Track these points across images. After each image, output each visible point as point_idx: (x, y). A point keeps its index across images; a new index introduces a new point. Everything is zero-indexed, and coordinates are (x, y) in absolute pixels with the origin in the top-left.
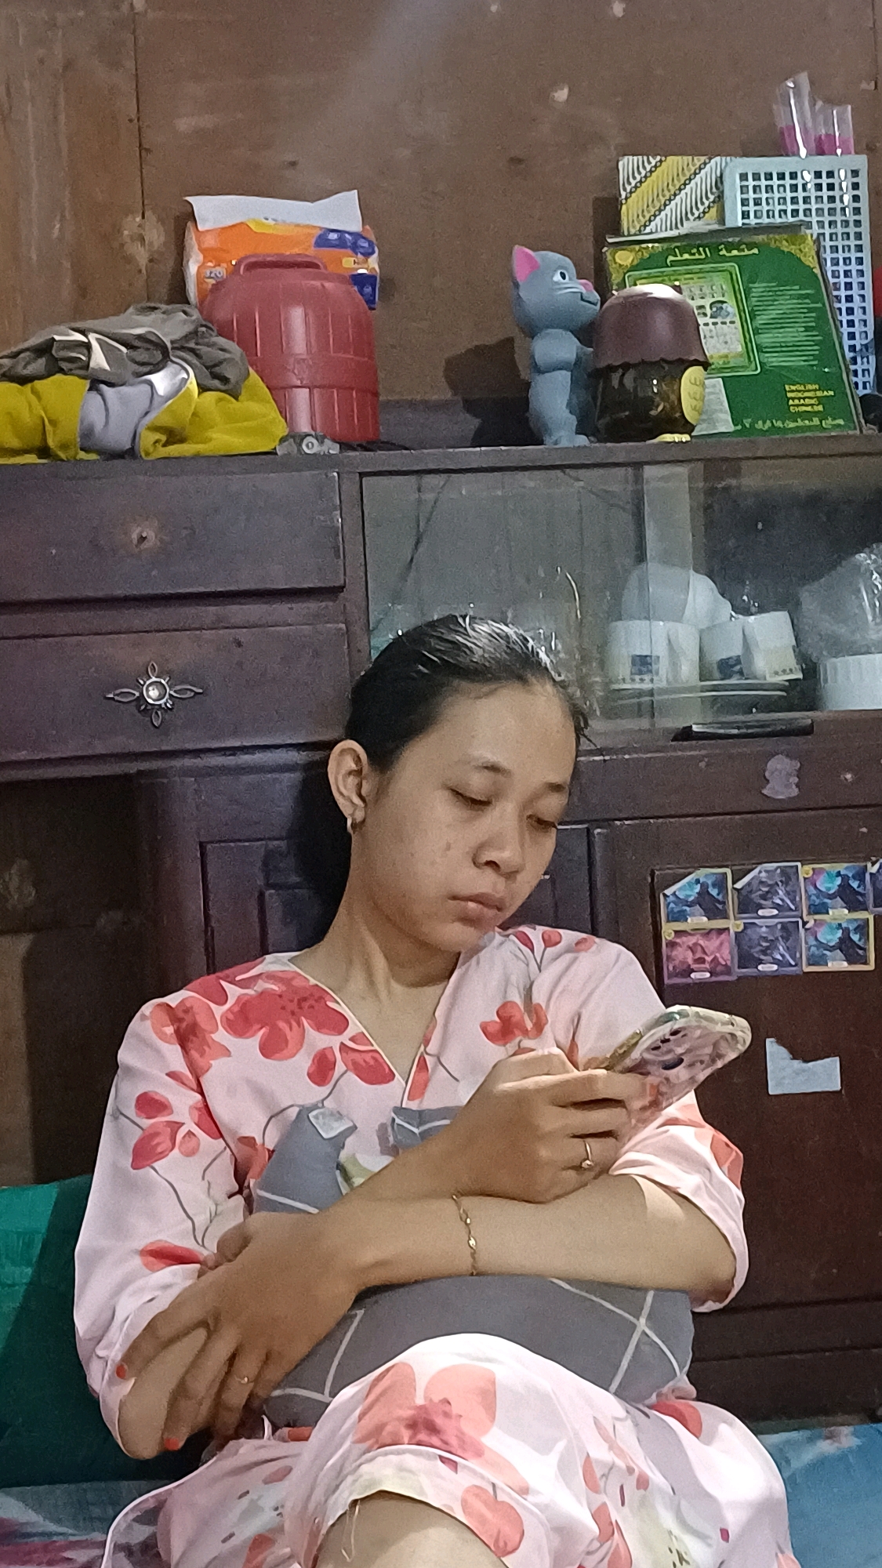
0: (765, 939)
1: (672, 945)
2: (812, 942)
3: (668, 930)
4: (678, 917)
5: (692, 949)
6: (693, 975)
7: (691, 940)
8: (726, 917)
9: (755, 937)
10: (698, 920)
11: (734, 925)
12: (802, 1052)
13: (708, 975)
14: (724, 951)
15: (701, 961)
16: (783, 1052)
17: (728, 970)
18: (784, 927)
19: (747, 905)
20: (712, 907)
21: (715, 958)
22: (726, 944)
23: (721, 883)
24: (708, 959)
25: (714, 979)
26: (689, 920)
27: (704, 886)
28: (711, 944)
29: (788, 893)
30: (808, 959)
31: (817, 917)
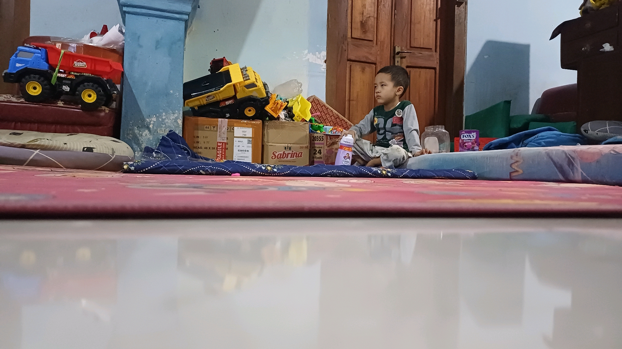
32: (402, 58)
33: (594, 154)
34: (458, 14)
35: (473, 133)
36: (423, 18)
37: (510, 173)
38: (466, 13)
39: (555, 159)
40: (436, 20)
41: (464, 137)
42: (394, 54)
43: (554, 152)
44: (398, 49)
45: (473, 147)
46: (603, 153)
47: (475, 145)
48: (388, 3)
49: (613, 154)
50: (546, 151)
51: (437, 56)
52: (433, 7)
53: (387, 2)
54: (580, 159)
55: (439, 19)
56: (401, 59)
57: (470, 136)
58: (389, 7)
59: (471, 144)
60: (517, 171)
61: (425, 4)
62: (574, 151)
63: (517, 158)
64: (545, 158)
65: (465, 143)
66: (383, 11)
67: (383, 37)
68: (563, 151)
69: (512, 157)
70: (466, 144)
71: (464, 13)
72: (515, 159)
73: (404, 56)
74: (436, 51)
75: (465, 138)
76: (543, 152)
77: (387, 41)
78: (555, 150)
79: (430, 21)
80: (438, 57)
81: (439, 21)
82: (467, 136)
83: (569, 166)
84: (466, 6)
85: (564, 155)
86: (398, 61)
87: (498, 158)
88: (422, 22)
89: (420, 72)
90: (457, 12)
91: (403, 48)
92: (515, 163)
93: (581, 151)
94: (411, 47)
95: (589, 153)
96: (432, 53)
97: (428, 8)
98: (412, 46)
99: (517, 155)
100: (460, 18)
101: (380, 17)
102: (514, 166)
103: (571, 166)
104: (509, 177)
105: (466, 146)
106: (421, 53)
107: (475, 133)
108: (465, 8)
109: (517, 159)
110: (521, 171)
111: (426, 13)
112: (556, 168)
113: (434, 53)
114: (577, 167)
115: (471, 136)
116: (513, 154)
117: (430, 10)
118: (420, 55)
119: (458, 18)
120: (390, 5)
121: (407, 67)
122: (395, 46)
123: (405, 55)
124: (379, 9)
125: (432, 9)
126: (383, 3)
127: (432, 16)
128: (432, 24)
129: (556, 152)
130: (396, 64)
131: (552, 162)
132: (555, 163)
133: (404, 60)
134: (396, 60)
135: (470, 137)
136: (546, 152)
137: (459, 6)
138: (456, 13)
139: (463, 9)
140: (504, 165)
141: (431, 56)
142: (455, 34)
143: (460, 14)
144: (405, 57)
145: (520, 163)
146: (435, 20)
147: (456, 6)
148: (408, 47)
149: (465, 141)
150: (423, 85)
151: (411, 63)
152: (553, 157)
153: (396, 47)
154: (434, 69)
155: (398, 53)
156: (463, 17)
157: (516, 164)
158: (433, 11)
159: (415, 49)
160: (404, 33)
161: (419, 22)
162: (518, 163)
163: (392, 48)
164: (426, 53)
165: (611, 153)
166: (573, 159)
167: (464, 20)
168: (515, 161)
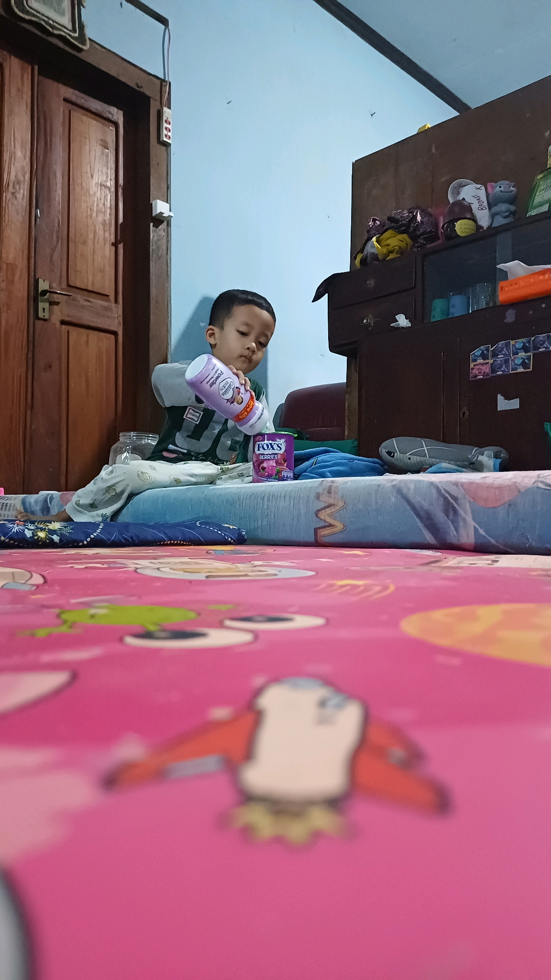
0: (499, 364)
1: (473, 369)
2: (513, 363)
3: (472, 366)
4: (475, 360)
5: (478, 369)
6: (478, 377)
7: (477, 367)
8: (488, 359)
9: (496, 364)
10: (480, 361)
11: (491, 361)
12: (508, 397)
13: (482, 377)
14: (486, 369)
15: (480, 373)
16: (502, 398)
17: (488, 375)
18: (505, 360)
19: (495, 355)
20: (484, 356)
21: (484, 372)
22: (488, 367)
23: (487, 349)
24: (482, 372)
25: (484, 378)
26: (478, 361)
27: (483, 351)
28: (483, 368)
29: (507, 350)
30: (512, 369)
31: (515, 356)
32: (52, 303)
33: (500, 488)
34: (155, 239)
35: (278, 440)
36: (91, 236)
37: (316, 530)
38: (168, 241)
39: (416, 500)
40: (115, 245)
41: (261, 449)
42: (35, 295)
43: (412, 487)
44: (43, 285)
45: (279, 472)
46: (520, 487)
47: (285, 467)
48: (22, 191)
49: (545, 489)
50: (394, 483)
51: (117, 311)
52: (110, 220)
53: (20, 188)
54: (471, 500)
55: (120, 244)
56: (51, 306)
57: (272, 447)
58: (25, 200)
59: (275, 465)
60: (331, 525)
61: (95, 209)
62: (456, 484)
63: (330, 497)
64: (393, 499)
65: (262, 461)
66: (12, 204)
67: (11, 256)
68: (432, 483)
69: (318, 497)
70: (265, 465)
71: (164, 241)
72: (326, 499)
73: (56, 301)
74: (116, 301)
75: (262, 451)
76: (386, 486)
77: (21, 264)
78: (411, 481)
79: (105, 244)
80: (120, 312)
81: (121, 246)
82: (265, 447)
83: (446, 513)
84: (169, 228)
85: (434, 491)
86: (44, 309)
87: (287, 498)
88: (90, 243)
89: (88, 336)
90: (153, 236)
91: (54, 285)
92: (325, 508)
93: (471, 483)
94: (69, 286)
95: (489, 487)
96: (110, 304)
97: (100, 218)
98: (71, 283)
99: (329, 492)
100: (158, 248)
101: (6, 215)
102: (323, 515)
103: (451, 513)
104: (312, 539)
105: (264, 469)
106: (89, 301)
107: (282, 441)
108: (167, 233)
109: (331, 501)
110: (339, 526)
111: (97, 228)
112: (417, 520)
113: (113, 305)
114: (466, 516)
115: (275, 447)
116: (320, 490)
117: (104, 224)
118: (88, 304)
119: (154, 247)
120: (27, 194)
121: (63, 322)
122: (37, 278)
123: (58, 298)
124: (4, 200)
125: (108, 222)
126: (11, 189)
127: (107, 235)
128: (108, 251)
129: (415, 485)
130: (41, 315)
131: (408, 508)
132: (414, 508)
133: (55, 308)
134: (41, 305)
135: (273, 449)
136: (394, 486)
137: (156, 226)
138: (151, 237)
139: (163, 234)
140: (303, 512)
141: (107, 309)
142: (151, 275)
143: (158, 240)
144: (57, 303)
145: (337, 508)
146: (113, 244)
147: (152, 224)
148: (64, 285)
149: (261, 457)
150: (94, 360)
151: (68, 316)
152: (411, 496)
153: (41, 281)
154: (115, 333)
155: (44, 293)
156: (164, 247)
157: (328, 511)
158: (110, 227)
159: (76, 290)
160: (56, 256)
161: (85, 242)
162: (333, 509)
163: (32, 280)
164: (99, 302)
165: (538, 488)
166: (456, 499)
167: (165, 252)
168: (327, 504)
